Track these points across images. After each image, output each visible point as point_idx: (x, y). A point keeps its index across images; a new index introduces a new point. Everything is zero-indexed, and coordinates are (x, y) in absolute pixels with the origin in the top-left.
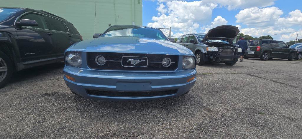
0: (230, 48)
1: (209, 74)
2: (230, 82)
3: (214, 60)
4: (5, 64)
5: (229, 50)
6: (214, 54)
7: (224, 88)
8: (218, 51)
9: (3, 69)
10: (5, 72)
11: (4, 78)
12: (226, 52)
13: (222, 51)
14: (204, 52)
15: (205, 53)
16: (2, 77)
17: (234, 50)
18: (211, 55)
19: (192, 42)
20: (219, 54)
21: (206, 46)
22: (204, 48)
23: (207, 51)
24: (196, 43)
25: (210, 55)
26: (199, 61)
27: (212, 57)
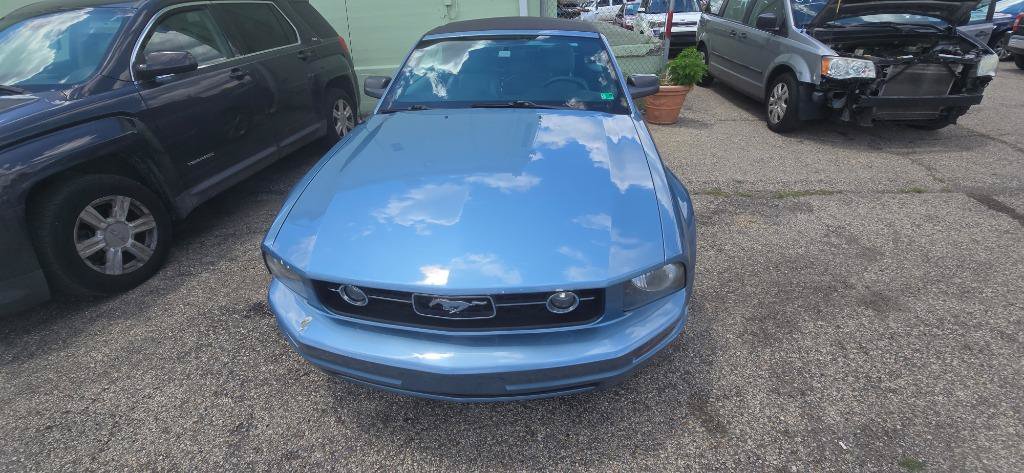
0: (938, 61)
1: (797, 194)
2: (870, 254)
3: (846, 117)
4: (146, 211)
5: (932, 70)
6: (853, 92)
7: (826, 295)
8: (872, 74)
9: (143, 224)
10: (150, 231)
11: (153, 246)
12: (916, 79)
13: (893, 78)
14: (806, 77)
15: (811, 87)
16: (149, 246)
17: (960, 69)
18: (838, 96)
19: (763, 24)
20: (875, 93)
21: (824, 50)
22: (814, 61)
23: (823, 77)
24: (783, 30)
25: (831, 94)
26: (782, 114)
27: (837, 104)
